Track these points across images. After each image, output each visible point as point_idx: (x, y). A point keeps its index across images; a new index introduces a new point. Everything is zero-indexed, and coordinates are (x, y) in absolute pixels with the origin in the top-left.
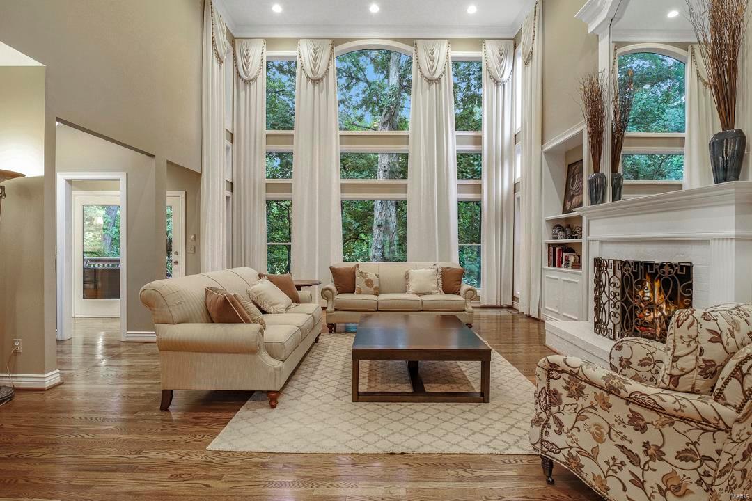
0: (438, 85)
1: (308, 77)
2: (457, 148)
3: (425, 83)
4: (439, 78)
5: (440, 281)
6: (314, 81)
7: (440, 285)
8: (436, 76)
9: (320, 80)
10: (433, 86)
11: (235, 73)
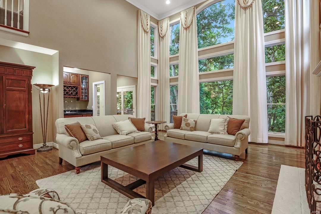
0: (251, 9)
1: (184, 28)
2: (265, 44)
3: (243, 11)
4: (251, 4)
5: (226, 126)
6: (186, 29)
7: (226, 128)
8: (249, 4)
9: (189, 27)
10: (248, 11)
11: (159, 35)
